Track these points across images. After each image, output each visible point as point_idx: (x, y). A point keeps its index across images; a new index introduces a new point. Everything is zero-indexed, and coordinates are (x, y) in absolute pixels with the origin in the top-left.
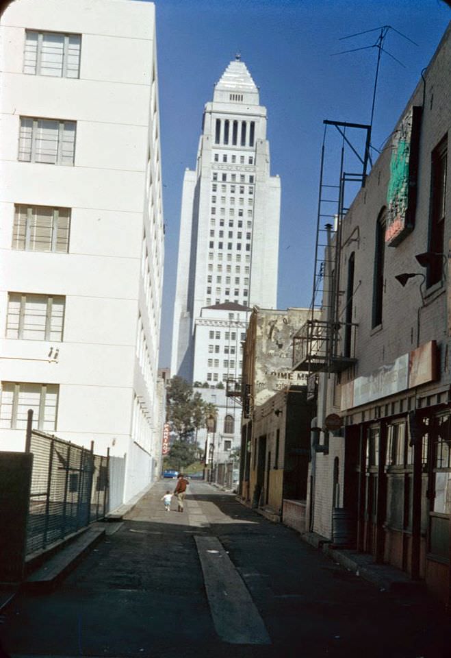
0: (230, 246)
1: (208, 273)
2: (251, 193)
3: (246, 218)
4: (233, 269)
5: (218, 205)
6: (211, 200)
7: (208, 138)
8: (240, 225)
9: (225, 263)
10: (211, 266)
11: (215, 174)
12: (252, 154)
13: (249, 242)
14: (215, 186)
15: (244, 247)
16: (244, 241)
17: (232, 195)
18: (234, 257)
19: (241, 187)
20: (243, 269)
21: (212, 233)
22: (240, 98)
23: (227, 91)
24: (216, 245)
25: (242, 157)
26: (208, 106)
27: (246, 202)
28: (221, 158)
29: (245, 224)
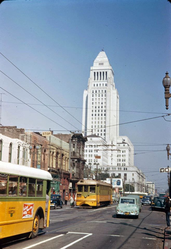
0: (99, 115)
1: (92, 125)
2: (105, 96)
3: (104, 105)
4: (100, 122)
5: (94, 101)
6: (92, 100)
7: (91, 79)
8: (102, 107)
9: (97, 121)
10: (92, 122)
11: (93, 91)
12: (106, 83)
13: (105, 113)
14: (93, 95)
15: (103, 115)
16: (103, 113)
17: (99, 97)
18: (100, 118)
19: (102, 94)
20: (103, 122)
21: (93, 111)
22: (102, 64)
23: (98, 62)
24: (94, 115)
25: (103, 84)
26: (91, 68)
27: (104, 99)
28: (96, 85)
29: (103, 107)
